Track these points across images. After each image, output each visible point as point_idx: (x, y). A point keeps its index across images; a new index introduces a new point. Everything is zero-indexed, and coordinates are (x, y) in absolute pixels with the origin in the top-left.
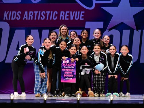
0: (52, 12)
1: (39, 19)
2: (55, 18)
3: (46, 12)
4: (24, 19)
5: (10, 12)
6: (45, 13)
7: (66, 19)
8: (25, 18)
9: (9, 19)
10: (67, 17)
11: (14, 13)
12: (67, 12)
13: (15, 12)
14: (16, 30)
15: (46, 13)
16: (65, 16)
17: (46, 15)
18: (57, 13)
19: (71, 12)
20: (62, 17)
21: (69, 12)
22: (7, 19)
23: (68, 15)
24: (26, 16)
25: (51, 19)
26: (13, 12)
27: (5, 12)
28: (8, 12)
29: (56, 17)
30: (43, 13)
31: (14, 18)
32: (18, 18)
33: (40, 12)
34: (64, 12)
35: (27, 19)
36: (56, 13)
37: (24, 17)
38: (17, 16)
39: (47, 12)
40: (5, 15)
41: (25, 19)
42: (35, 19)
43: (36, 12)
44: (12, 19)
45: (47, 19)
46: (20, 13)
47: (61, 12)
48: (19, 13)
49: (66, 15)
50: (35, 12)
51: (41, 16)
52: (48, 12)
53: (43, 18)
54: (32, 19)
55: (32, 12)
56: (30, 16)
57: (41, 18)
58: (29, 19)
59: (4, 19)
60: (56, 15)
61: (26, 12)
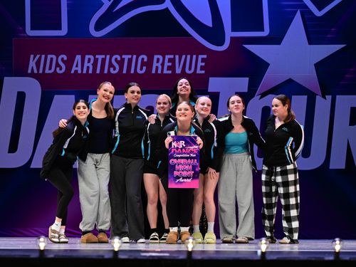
0: (135, 57)
1: (106, 72)
2: (141, 69)
3: (121, 57)
4: (72, 72)
5: (43, 56)
6: (119, 59)
7: (166, 71)
8: (76, 69)
9: (41, 71)
10: (169, 68)
11: (52, 59)
12: (167, 57)
13: (54, 57)
14: (56, 96)
15: (123, 60)
16: (163, 65)
17: (121, 63)
18: (146, 60)
19: (177, 57)
20: (157, 68)
21: (172, 56)
22: (35, 71)
23: (170, 64)
24: (77, 66)
25: (132, 72)
26: (49, 57)
27: (32, 56)
28: (38, 56)
29: (144, 68)
30: (116, 59)
31: (50, 69)
32: (61, 69)
33: (108, 57)
34: (161, 57)
35: (80, 72)
36: (143, 59)
37: (74, 68)
38: (58, 65)
39: (123, 56)
40: (32, 64)
41: (76, 71)
42: (98, 71)
43: (100, 57)
44: (47, 71)
45: (125, 72)
46: (65, 58)
47: (156, 57)
48: (62, 59)
49: (167, 64)
50: (97, 56)
51: (111, 65)
52: (126, 57)
53: (114, 69)
54: (90, 72)
55: (92, 57)
56: (86, 64)
57: (112, 69)
58: (85, 72)
59: (29, 71)
60: (143, 64)
61: (78, 58)
